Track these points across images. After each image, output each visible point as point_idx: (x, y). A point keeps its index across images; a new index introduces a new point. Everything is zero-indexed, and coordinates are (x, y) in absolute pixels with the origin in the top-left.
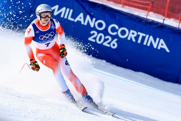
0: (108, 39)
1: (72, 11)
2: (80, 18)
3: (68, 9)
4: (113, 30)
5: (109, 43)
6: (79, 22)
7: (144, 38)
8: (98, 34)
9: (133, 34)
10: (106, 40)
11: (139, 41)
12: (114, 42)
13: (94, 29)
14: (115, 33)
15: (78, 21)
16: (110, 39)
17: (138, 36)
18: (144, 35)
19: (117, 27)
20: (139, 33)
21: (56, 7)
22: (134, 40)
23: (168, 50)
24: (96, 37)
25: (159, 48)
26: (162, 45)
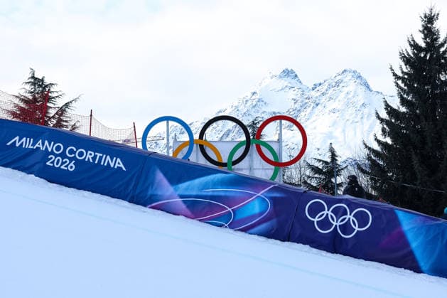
0: (66, 162)
1: (32, 140)
2: (39, 144)
3: (28, 139)
4: (72, 152)
5: (67, 166)
7: (101, 158)
8: (56, 157)
9: (91, 154)
10: (63, 163)
11: (96, 162)
12: (72, 164)
13: (52, 153)
14: (73, 155)
15: (37, 148)
16: (68, 161)
17: (95, 156)
18: (101, 155)
19: (75, 150)
20: (96, 154)
21: (17, 138)
22: (91, 161)
23: (124, 169)
24: (54, 161)
25: (116, 167)
26: (119, 163)
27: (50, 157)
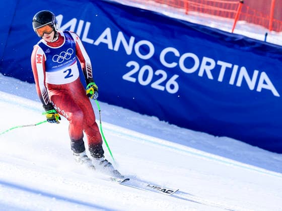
0: (161, 76)
1: (88, 24)
2: (106, 38)
3: (81, 22)
4: (170, 58)
5: (164, 84)
6: (103, 46)
7: (229, 72)
8: (141, 66)
9: (208, 64)
10: (156, 78)
11: (220, 79)
12: (173, 81)
13: (133, 57)
14: (174, 65)
15: (101, 44)
16: (165, 75)
17: (218, 68)
18: (230, 65)
19: (177, 53)
20: (219, 63)
21: (59, 18)
22: (210, 76)
23: (276, 94)
24: (138, 73)
25: (259, 90)
26: (265, 83)
27: (129, 64)
